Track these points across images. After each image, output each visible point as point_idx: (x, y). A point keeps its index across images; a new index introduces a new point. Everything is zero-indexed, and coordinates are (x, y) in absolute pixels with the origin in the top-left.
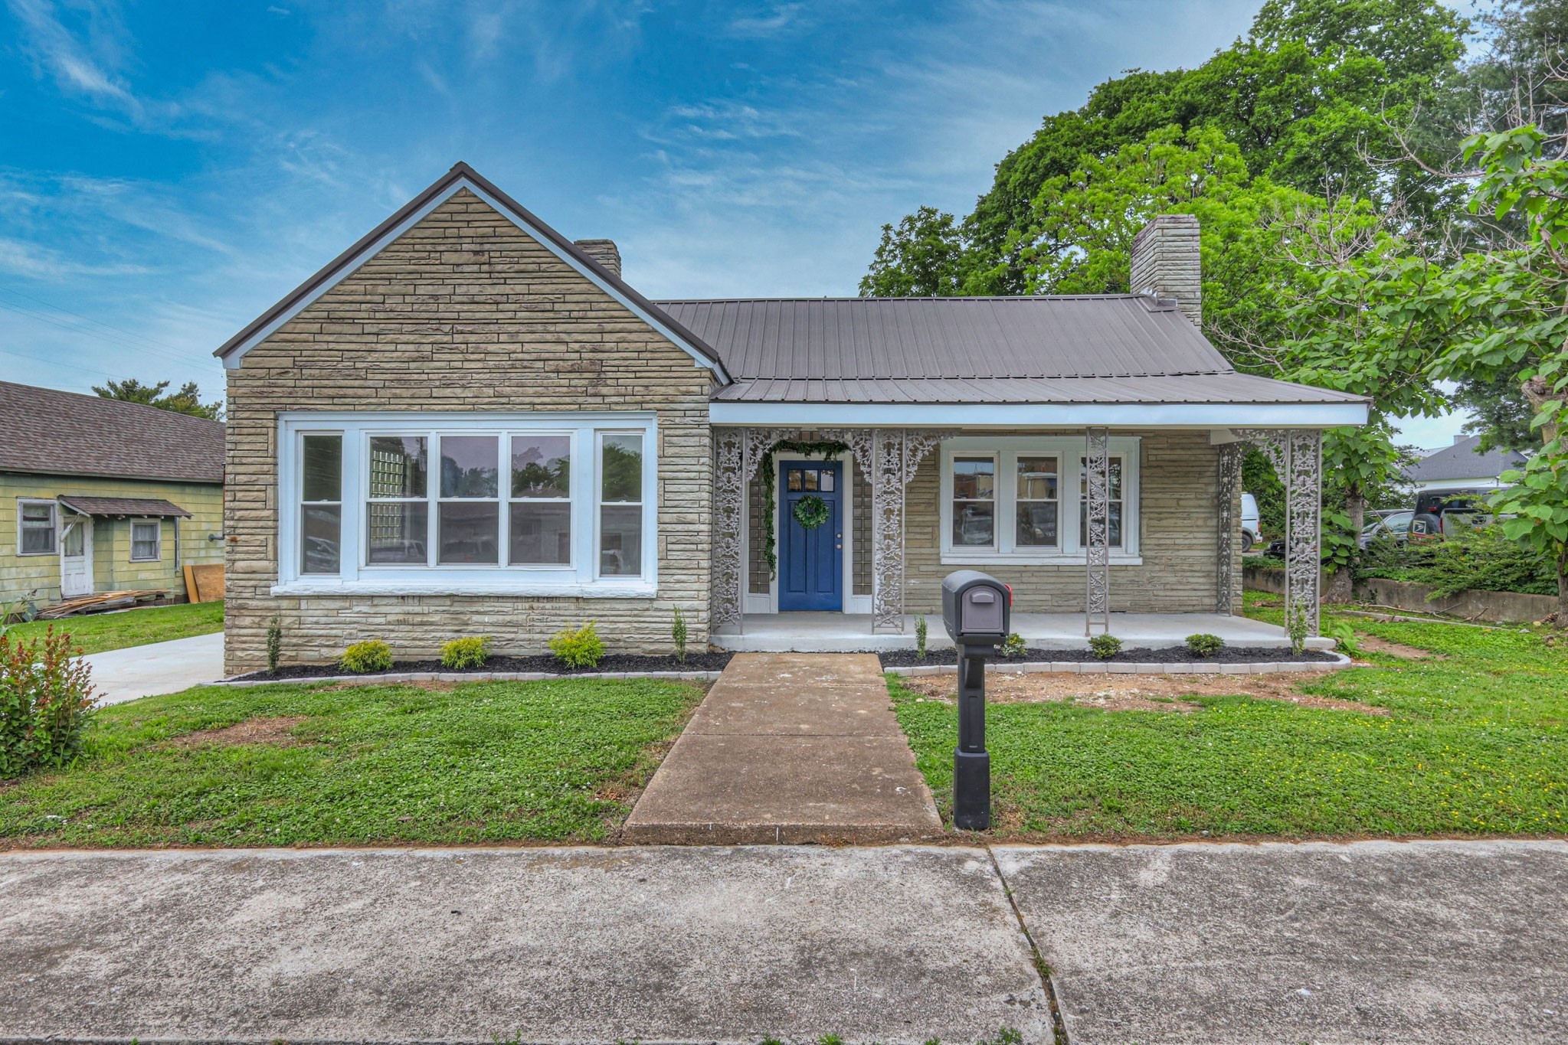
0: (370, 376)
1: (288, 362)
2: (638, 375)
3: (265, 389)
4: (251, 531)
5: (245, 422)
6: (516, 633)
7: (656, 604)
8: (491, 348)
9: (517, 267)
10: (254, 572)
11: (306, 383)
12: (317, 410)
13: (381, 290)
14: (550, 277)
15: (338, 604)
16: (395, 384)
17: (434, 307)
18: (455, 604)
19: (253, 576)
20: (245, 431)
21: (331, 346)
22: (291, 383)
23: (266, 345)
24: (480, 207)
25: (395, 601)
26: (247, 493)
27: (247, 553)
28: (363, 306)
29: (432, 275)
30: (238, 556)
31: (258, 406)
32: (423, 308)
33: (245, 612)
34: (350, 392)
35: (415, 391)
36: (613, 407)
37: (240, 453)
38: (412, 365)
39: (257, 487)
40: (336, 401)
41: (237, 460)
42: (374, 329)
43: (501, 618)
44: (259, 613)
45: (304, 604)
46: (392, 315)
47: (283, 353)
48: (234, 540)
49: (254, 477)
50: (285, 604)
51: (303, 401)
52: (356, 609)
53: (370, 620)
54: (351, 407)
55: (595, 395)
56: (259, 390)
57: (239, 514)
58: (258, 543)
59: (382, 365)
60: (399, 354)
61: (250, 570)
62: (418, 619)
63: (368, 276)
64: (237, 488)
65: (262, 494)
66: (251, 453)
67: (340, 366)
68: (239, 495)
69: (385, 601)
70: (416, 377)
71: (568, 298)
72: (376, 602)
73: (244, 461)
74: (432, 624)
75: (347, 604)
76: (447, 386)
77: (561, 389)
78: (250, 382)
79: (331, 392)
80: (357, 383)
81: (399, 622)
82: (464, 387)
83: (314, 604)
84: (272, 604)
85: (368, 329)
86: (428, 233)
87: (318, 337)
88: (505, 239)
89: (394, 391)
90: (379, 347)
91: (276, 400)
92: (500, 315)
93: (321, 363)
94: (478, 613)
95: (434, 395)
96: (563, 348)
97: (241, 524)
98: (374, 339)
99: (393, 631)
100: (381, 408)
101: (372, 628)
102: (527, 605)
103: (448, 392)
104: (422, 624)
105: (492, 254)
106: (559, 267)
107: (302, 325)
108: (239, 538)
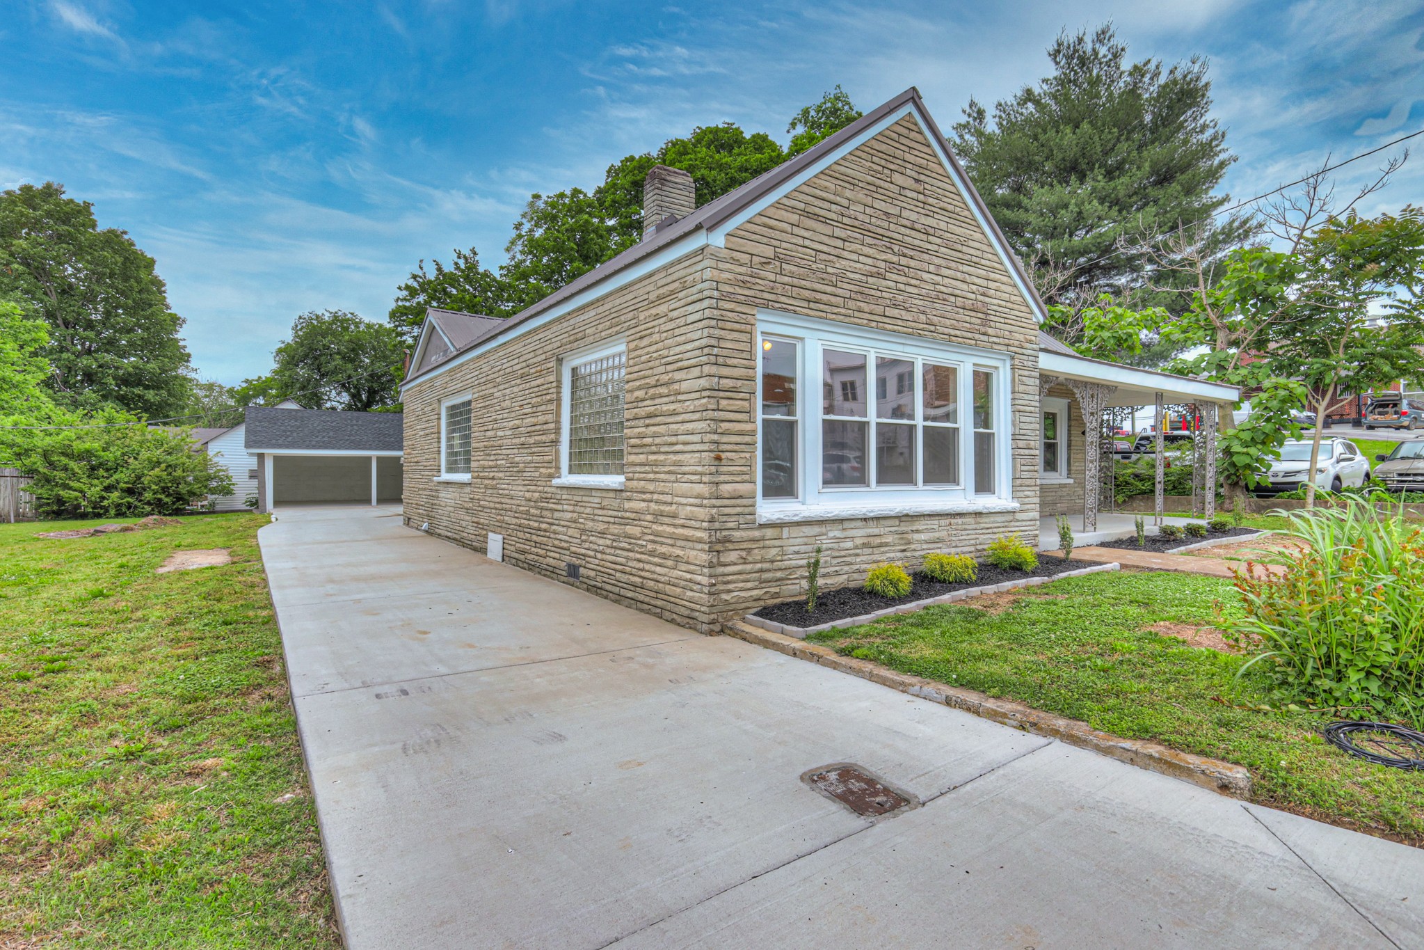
0: (839, 284)
1: (769, 252)
2: (1007, 321)
3: (748, 279)
4: (736, 447)
5: (730, 314)
6: (940, 548)
7: (1018, 516)
8: (926, 276)
9: (942, 204)
10: (741, 497)
11: (786, 279)
12: (795, 312)
13: (848, 194)
14: (962, 222)
15: (816, 530)
16: (859, 297)
17: (886, 225)
18: (902, 524)
19: (739, 501)
20: (729, 325)
21: (807, 243)
22: (772, 277)
23: (749, 226)
24: (919, 138)
25: (859, 524)
26: (731, 402)
27: (732, 474)
28: (834, 207)
29: (886, 192)
30: (722, 478)
31: (743, 298)
32: (879, 223)
33: (730, 546)
34: (824, 298)
35: (874, 306)
36: (995, 346)
37: (725, 352)
38: (871, 280)
39: (741, 395)
40: (812, 305)
41: (721, 360)
42: (842, 234)
43: (931, 535)
44: (745, 545)
45: (786, 530)
46: (856, 223)
47: (765, 240)
48: (719, 458)
49: (739, 383)
50: (769, 533)
51: (783, 299)
52: (831, 534)
53: (842, 545)
54: (824, 314)
55: (984, 334)
56: (741, 278)
57: (725, 426)
58: (743, 462)
59: (848, 274)
60: (861, 266)
61: (737, 494)
62: (878, 541)
63: (837, 175)
64: (721, 394)
65: (746, 404)
66: (736, 354)
67: (814, 267)
68: (724, 403)
69: (853, 524)
70: (873, 292)
71: (971, 243)
72: (846, 525)
73: (729, 361)
74: (887, 545)
75: (823, 530)
76: (895, 306)
77: (965, 324)
78: (732, 267)
79: (807, 294)
80: (829, 289)
81: (865, 545)
82: (906, 309)
83: (796, 531)
84: (757, 534)
85: (838, 232)
86: (883, 147)
87: (796, 230)
88: (934, 175)
89: (859, 303)
90: (845, 254)
91: (759, 294)
92: (929, 246)
93: (799, 260)
94: (917, 531)
95: (887, 314)
96: (965, 287)
97: (725, 439)
98: (839, 243)
99: (857, 555)
100: (848, 319)
101: (843, 553)
102: (947, 521)
103: (895, 313)
104: (881, 545)
105: (926, 186)
106: (966, 213)
107: (783, 213)
108: (723, 455)
